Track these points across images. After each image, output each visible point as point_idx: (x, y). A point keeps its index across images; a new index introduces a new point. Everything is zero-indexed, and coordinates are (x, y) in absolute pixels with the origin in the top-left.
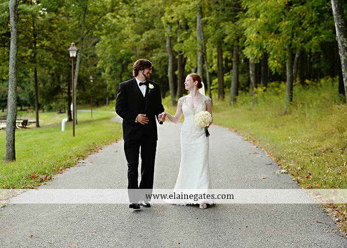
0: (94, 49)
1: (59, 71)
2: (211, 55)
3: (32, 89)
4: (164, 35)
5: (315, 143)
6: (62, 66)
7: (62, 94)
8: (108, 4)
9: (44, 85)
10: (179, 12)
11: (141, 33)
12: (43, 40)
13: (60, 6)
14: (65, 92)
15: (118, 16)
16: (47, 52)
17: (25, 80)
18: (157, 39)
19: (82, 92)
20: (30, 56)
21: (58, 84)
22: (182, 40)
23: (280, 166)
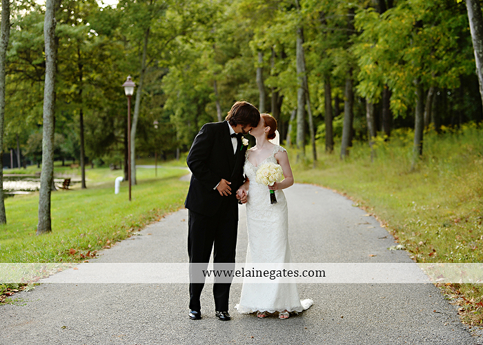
0: (161, 84)
1: (113, 114)
2: (317, 92)
3: (77, 137)
4: (253, 66)
5: (447, 210)
6: (117, 106)
7: (116, 144)
8: (177, 24)
9: (93, 132)
10: (272, 35)
11: (223, 63)
12: (91, 72)
13: (114, 27)
14: (121, 142)
15: (191, 41)
16: (96, 88)
17: (69, 125)
18: (244, 71)
19: (143, 140)
20: (74, 93)
21: (111, 131)
22: (278, 71)
23: (397, 241)
